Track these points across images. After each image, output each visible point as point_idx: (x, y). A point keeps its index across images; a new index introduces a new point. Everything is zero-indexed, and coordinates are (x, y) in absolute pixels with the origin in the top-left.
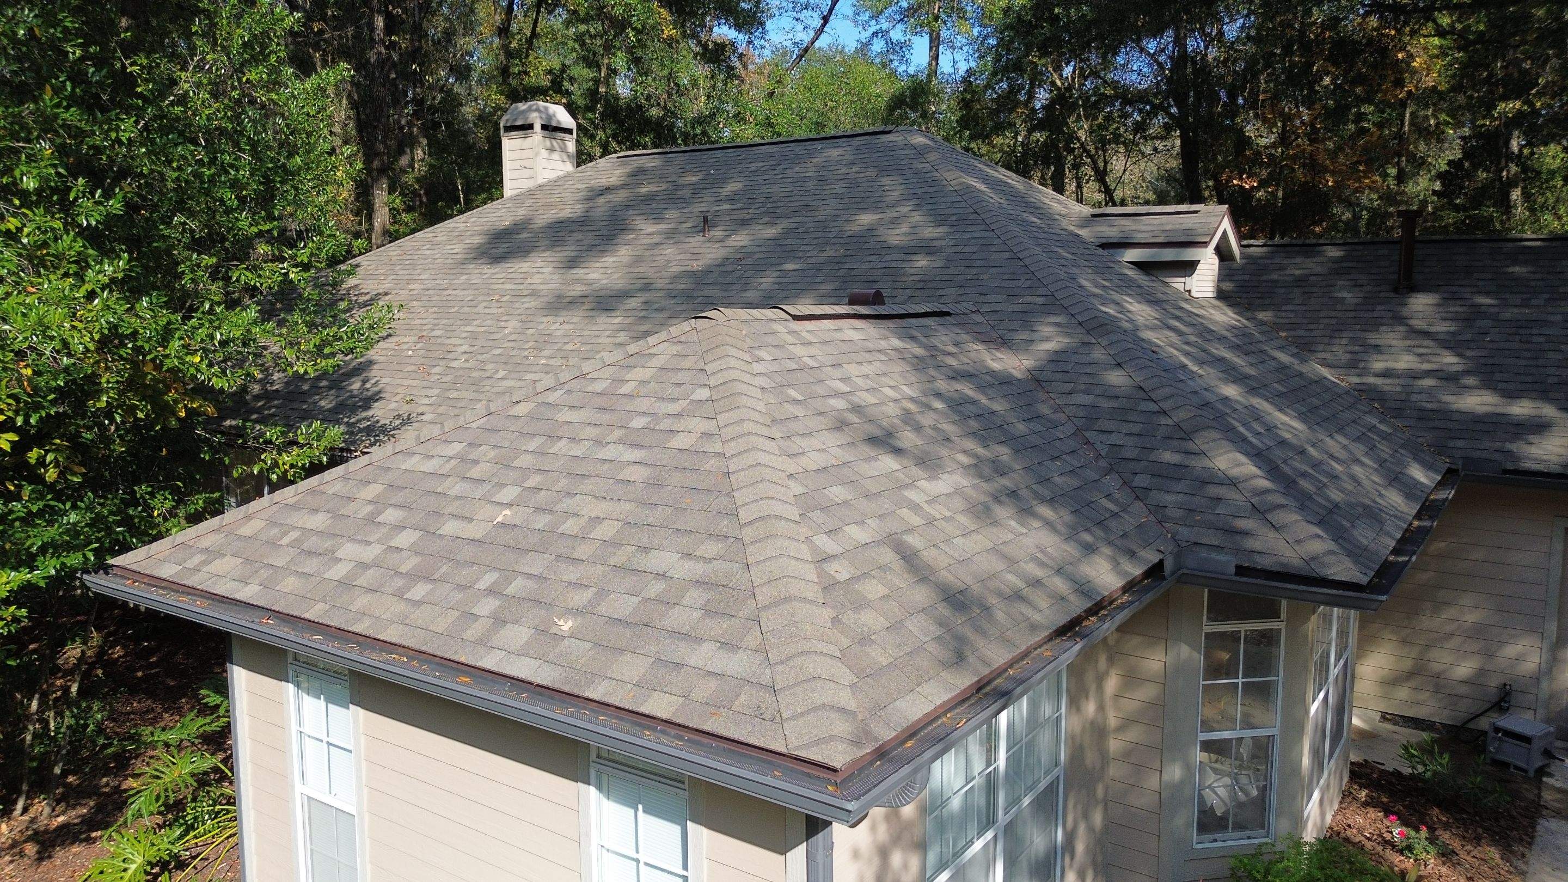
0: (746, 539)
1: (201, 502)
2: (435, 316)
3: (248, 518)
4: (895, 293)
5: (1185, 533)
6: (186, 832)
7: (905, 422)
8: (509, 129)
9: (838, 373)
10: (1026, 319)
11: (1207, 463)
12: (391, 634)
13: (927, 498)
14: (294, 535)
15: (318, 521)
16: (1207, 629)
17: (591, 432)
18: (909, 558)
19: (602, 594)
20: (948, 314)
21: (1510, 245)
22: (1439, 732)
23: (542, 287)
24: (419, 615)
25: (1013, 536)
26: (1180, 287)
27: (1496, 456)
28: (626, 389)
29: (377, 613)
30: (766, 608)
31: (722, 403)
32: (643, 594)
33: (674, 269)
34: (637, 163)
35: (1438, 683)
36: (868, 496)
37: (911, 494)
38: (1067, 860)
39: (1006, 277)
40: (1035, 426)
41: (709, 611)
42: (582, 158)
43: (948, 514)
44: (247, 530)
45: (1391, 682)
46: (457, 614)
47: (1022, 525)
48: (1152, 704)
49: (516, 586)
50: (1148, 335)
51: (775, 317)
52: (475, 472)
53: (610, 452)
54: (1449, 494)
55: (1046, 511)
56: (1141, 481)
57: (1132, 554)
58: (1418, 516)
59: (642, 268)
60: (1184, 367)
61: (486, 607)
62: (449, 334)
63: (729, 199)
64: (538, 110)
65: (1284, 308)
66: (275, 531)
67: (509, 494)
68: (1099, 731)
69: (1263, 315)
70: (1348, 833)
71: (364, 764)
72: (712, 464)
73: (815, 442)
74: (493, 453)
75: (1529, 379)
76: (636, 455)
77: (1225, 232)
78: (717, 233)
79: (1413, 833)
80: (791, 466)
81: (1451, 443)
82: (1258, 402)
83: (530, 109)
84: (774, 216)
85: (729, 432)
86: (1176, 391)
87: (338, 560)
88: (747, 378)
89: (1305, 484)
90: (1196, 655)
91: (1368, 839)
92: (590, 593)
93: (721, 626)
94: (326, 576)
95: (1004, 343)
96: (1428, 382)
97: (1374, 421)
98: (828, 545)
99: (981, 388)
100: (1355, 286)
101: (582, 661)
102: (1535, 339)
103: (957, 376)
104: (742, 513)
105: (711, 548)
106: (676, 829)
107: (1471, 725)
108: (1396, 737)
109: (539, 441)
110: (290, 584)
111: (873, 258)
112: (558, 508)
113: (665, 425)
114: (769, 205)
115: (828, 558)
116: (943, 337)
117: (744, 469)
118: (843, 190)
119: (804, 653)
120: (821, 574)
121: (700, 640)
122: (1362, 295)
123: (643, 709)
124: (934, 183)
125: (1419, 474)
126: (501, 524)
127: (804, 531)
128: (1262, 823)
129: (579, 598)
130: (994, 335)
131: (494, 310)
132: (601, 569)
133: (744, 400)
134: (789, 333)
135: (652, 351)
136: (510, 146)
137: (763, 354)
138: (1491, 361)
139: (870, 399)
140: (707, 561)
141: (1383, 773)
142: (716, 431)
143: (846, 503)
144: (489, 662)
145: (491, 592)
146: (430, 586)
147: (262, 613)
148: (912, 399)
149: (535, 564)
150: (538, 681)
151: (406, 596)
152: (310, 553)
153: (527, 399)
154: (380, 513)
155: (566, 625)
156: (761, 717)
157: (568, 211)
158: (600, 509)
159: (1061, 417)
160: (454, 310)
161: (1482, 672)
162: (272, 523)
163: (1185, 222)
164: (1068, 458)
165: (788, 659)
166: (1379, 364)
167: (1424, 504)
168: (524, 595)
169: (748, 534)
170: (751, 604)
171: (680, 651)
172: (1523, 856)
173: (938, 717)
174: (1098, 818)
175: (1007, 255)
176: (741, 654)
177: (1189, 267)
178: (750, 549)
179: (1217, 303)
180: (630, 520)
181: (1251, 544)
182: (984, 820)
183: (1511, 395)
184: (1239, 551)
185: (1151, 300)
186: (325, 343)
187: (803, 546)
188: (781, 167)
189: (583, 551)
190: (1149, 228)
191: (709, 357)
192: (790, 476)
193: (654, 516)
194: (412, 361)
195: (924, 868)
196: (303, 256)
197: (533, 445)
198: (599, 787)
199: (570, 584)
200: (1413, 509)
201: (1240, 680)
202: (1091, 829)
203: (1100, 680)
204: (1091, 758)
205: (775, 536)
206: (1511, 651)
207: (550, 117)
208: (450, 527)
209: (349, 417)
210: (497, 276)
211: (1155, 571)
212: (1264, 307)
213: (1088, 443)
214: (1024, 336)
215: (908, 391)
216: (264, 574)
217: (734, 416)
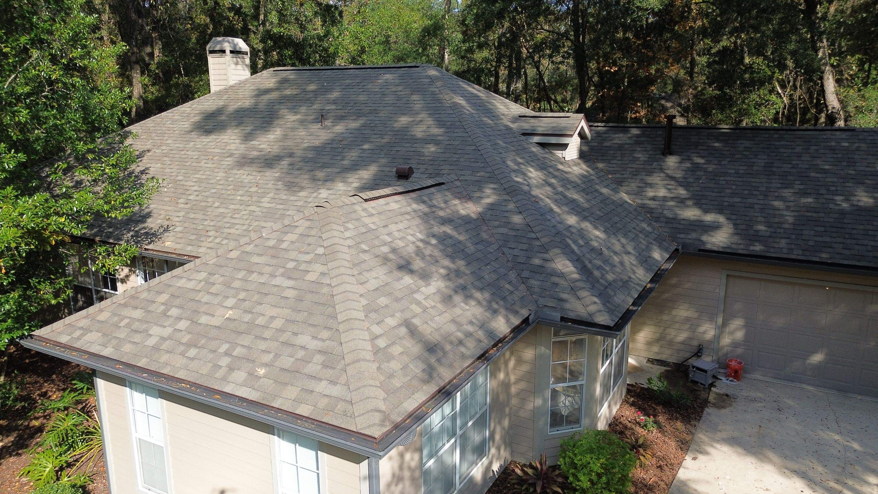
0: (341, 330)
1: (62, 283)
2: (178, 167)
3: (101, 311)
4: (419, 166)
5: (542, 301)
6: (68, 450)
7: (417, 255)
8: (212, 52)
9: (386, 231)
10: (479, 185)
11: (553, 265)
12: (181, 375)
13: (424, 297)
14: (126, 321)
15: (137, 314)
16: (553, 340)
17: (268, 269)
18: (413, 331)
19: (277, 356)
20: (443, 184)
21: (716, 131)
22: (671, 367)
23: (236, 152)
24: (193, 365)
25: (461, 312)
26: (560, 156)
27: (697, 243)
28: (284, 245)
29: (173, 364)
30: (349, 364)
31: (330, 256)
32: (296, 357)
33: (306, 145)
34: (284, 74)
35: (671, 343)
36: (397, 300)
37: (417, 296)
38: (491, 443)
39: (472, 160)
40: (480, 247)
41: (325, 366)
42: (254, 69)
43: (433, 304)
44: (102, 317)
45: (649, 344)
46: (211, 365)
47: (466, 304)
48: (528, 372)
49: (238, 351)
50: (536, 192)
51: (356, 202)
52: (213, 290)
53: (278, 281)
54: (669, 266)
55: (478, 295)
56: (525, 274)
57: (516, 313)
58: (652, 281)
59: (289, 143)
60: (551, 210)
61: (225, 361)
62: (187, 179)
63: (335, 102)
64: (229, 42)
65: (612, 162)
66: (116, 319)
67: (230, 302)
68: (506, 385)
69: (600, 165)
70: (622, 420)
71: (167, 424)
72: (325, 290)
73: (374, 274)
74: (221, 279)
75: (716, 203)
76: (291, 283)
77: (582, 127)
78: (328, 123)
79: (648, 418)
80: (361, 290)
81: (679, 236)
82: (586, 225)
83: (223, 41)
84: (359, 115)
85: (333, 273)
86: (543, 227)
87: (151, 335)
88: (341, 242)
89: (597, 273)
90: (547, 351)
91: (630, 422)
92: (271, 356)
93: (329, 373)
94: (145, 344)
95: (469, 198)
96: (672, 203)
97: (644, 225)
98: (377, 330)
99: (456, 228)
100: (645, 151)
101: (270, 389)
102: (721, 182)
103: (445, 221)
104: (339, 316)
105: (325, 334)
106: (313, 453)
107: (685, 363)
108: (651, 370)
109: (243, 273)
110: (127, 348)
111: (408, 145)
112: (254, 311)
113: (303, 267)
114: (356, 108)
115: (377, 337)
116: (438, 198)
117: (340, 294)
118: (394, 102)
119: (364, 386)
120: (374, 345)
121: (320, 380)
122: (647, 156)
123: (297, 412)
124: (439, 101)
125: (657, 255)
126: (228, 319)
127: (367, 324)
128: (577, 421)
129: (267, 358)
130: (465, 193)
131: (210, 165)
132: (276, 344)
133: (340, 255)
134: (363, 210)
135: (296, 224)
136: (213, 61)
137: (350, 225)
138: (700, 193)
139: (401, 244)
140: (323, 340)
141: (643, 389)
142: (327, 272)
143: (387, 306)
144: (228, 389)
145: (227, 354)
146: (197, 350)
147: (117, 362)
148: (422, 240)
149: (246, 340)
150: (251, 398)
151: (187, 355)
152: (136, 331)
153: (236, 249)
154: (169, 310)
155: (262, 372)
156: (346, 415)
157: (247, 103)
158: (274, 312)
159: (493, 240)
160: (188, 164)
161: (690, 338)
162: (114, 314)
163: (563, 122)
164: (493, 263)
165: (357, 389)
166: (651, 193)
167: (655, 275)
168: (241, 356)
169: (341, 328)
170: (342, 362)
171: (312, 385)
172: (695, 426)
173: (421, 407)
174: (506, 423)
175: (473, 147)
176: (338, 386)
177: (564, 146)
178: (343, 335)
179: (580, 161)
180: (288, 318)
181: (567, 306)
182: (451, 433)
183: (706, 211)
184: (563, 310)
185: (542, 167)
186: (125, 201)
187: (366, 333)
188: (363, 84)
189: (267, 334)
190: (545, 125)
191: (324, 230)
192: (361, 295)
193: (300, 317)
194: (167, 194)
195: (421, 458)
196: (113, 161)
197: (241, 275)
198: (279, 436)
199: (262, 351)
200: (649, 277)
201: (568, 361)
202: (503, 428)
203: (506, 363)
204: (502, 397)
205: (353, 329)
206: (702, 329)
207: (235, 45)
208: (204, 319)
209: (134, 227)
210: (210, 144)
211: (526, 321)
212: (603, 161)
213: (504, 254)
214: (478, 194)
215: (420, 236)
216: (114, 342)
217: (335, 264)
